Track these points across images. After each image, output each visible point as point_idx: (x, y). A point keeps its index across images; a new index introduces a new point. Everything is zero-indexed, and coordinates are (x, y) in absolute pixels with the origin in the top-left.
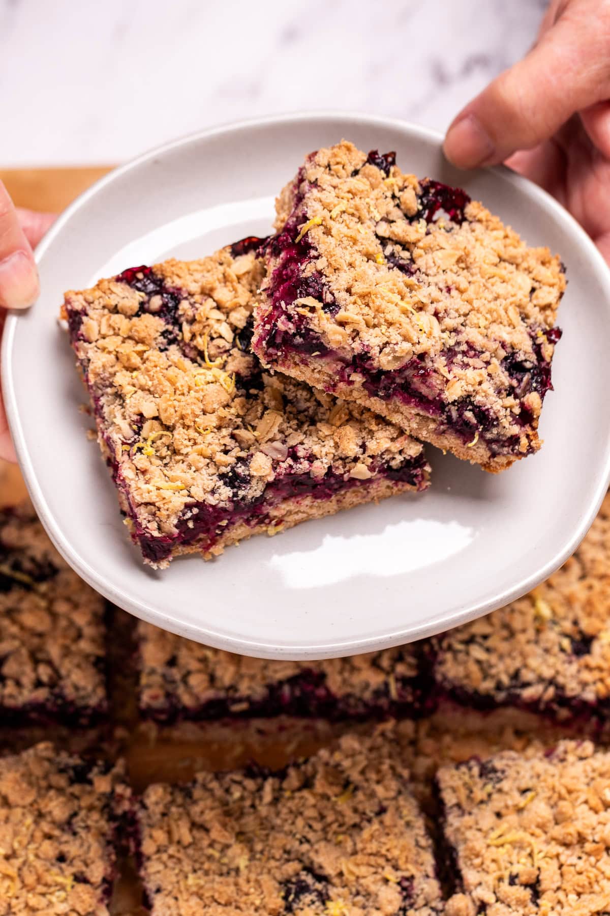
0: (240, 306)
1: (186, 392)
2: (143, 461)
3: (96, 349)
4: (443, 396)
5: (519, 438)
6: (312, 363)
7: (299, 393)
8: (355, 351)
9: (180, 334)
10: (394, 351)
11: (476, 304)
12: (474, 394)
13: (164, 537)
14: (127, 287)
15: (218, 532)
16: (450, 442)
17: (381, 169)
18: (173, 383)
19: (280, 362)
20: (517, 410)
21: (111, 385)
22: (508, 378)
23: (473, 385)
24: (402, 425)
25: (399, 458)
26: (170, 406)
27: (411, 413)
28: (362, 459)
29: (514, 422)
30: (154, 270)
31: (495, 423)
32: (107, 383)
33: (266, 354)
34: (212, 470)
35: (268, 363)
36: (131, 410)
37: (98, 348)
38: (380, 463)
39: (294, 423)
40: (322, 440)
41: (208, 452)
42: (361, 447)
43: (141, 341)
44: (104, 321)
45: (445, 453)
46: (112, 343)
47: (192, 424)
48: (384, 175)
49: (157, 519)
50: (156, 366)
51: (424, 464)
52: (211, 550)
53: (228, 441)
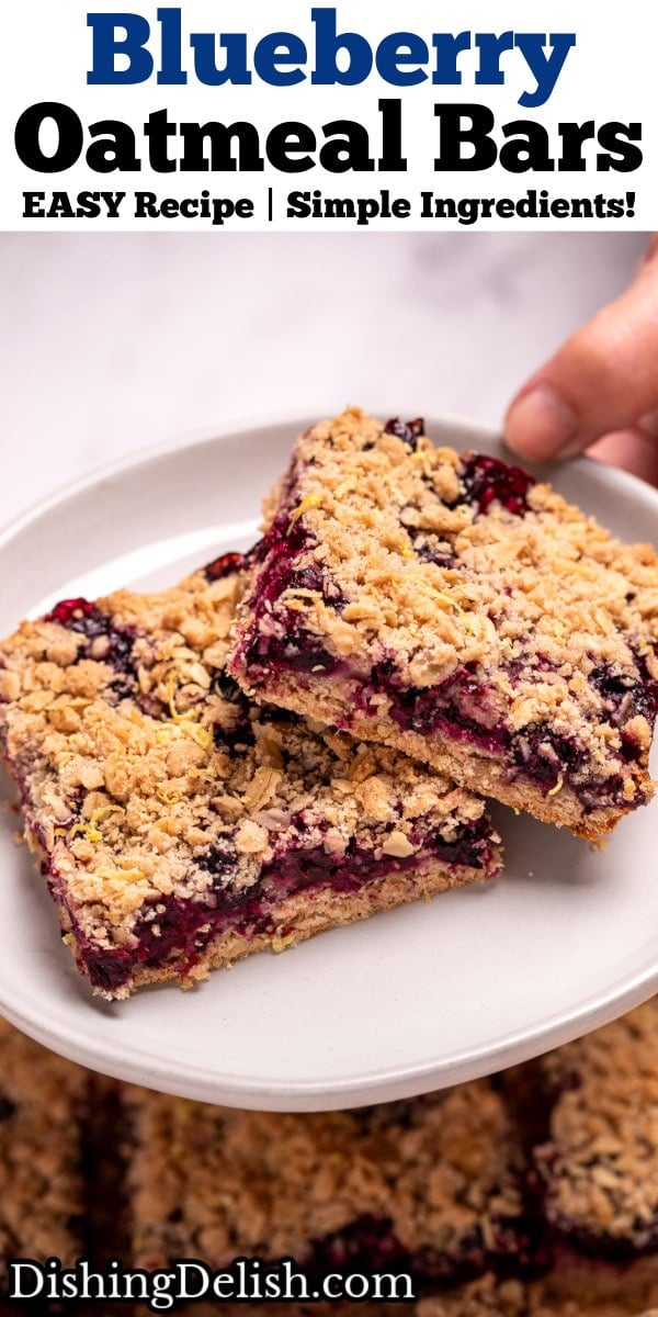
0: (218, 639)
1: (143, 751)
2: (83, 847)
3: (17, 710)
4: (507, 722)
5: (622, 780)
6: (315, 686)
7: (305, 745)
8: (374, 658)
9: (136, 684)
10: (431, 658)
11: (548, 605)
12: (551, 718)
13: (119, 950)
14: (60, 628)
15: (198, 944)
16: (522, 796)
17: (404, 440)
18: (123, 740)
19: (269, 687)
20: (617, 743)
21: (41, 756)
22: (601, 699)
23: (548, 704)
24: (452, 773)
25: (453, 822)
26: (120, 768)
27: (462, 753)
28: (398, 826)
29: (612, 756)
30: (98, 605)
31: (585, 758)
32: (35, 754)
33: (248, 674)
34: (183, 852)
35: (252, 687)
36: (66, 781)
37: (20, 709)
38: (425, 832)
39: (299, 783)
40: (337, 802)
41: (177, 828)
42: (395, 809)
43: (81, 693)
44: (28, 674)
45: (517, 813)
46: (39, 699)
47: (152, 791)
48: (407, 447)
49: (106, 923)
50: (99, 720)
51: (490, 833)
52: (191, 973)
53: (204, 812)
